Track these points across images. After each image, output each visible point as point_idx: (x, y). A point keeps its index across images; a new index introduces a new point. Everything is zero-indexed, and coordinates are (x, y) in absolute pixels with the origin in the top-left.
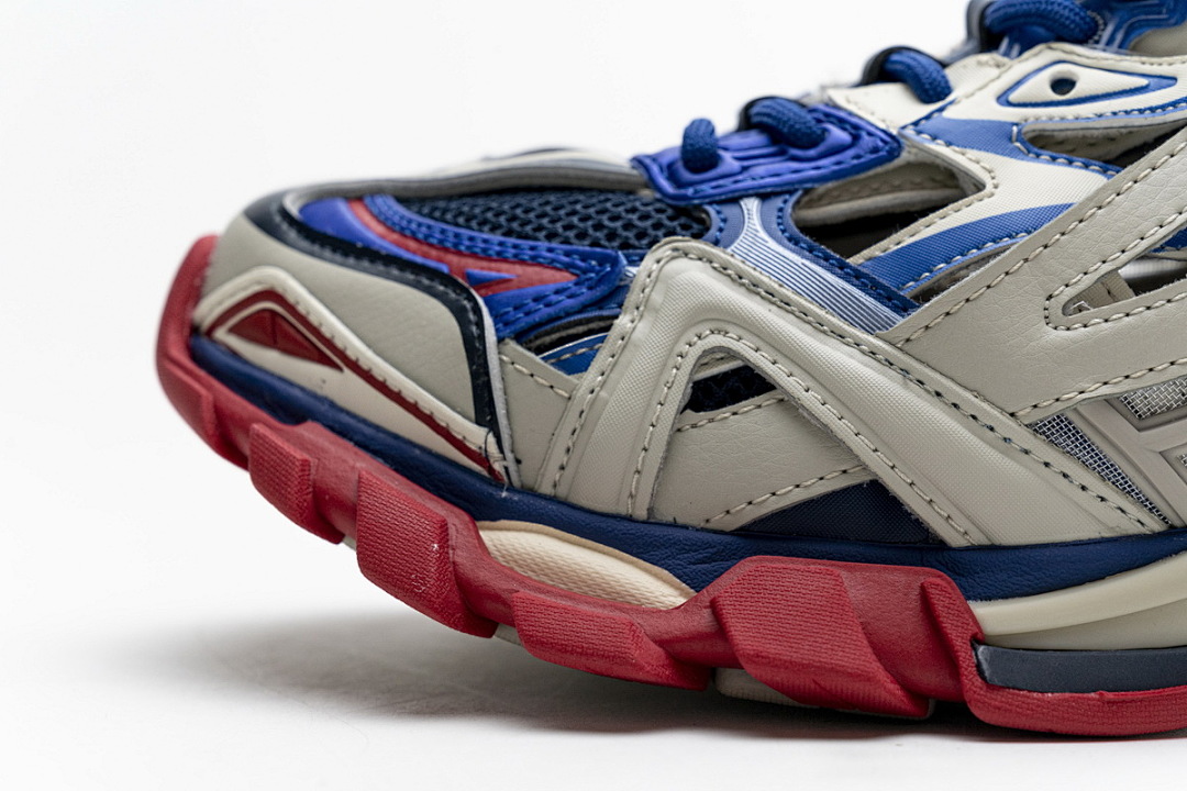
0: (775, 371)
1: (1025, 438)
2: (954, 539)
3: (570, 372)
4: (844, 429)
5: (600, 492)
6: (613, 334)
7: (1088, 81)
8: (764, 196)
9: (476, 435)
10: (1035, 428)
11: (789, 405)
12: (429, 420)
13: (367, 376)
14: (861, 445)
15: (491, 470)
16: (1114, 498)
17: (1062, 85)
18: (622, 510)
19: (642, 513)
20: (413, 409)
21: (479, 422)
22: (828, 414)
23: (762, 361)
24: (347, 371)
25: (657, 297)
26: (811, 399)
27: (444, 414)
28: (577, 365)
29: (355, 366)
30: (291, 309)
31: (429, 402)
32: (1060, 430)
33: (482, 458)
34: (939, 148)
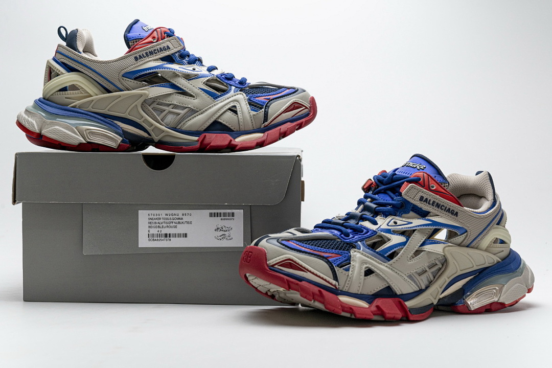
0: (375, 270)
1: (406, 278)
2: (398, 294)
3: (347, 271)
4: (386, 278)
5: (353, 290)
6: (351, 265)
7: (399, 222)
8: (360, 241)
9: (334, 282)
10: (408, 277)
11: (378, 275)
12: (325, 280)
13: (313, 273)
14: (388, 280)
15: (336, 287)
16: (415, 286)
17: (395, 223)
18: (356, 293)
19: (359, 293)
20: (322, 278)
21: (334, 280)
22: (383, 276)
23: (373, 268)
24: (309, 273)
25: (355, 259)
26: (381, 274)
27: (328, 279)
28: (348, 270)
29: (310, 272)
30: (295, 262)
31: (325, 277)
32: (410, 277)
33: (335, 286)
34: (382, 233)
